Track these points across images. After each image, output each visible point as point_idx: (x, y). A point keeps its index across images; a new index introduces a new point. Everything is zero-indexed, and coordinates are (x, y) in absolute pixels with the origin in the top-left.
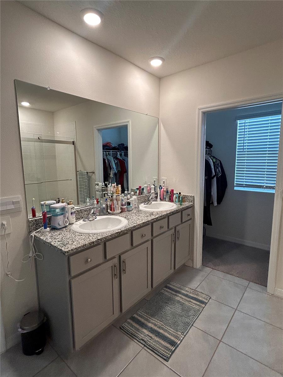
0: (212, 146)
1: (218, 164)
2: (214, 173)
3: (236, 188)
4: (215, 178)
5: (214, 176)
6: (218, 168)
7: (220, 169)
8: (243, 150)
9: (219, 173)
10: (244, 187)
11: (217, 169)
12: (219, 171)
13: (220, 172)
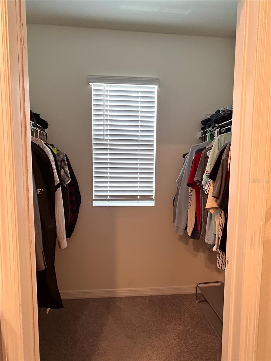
0: (47, 124)
1: (63, 160)
2: (57, 180)
3: (96, 204)
4: (60, 189)
5: (58, 186)
6: (63, 168)
7: (67, 169)
8: (103, 138)
9: (68, 179)
10: (108, 200)
11: (62, 170)
12: (66, 173)
13: (68, 177)
